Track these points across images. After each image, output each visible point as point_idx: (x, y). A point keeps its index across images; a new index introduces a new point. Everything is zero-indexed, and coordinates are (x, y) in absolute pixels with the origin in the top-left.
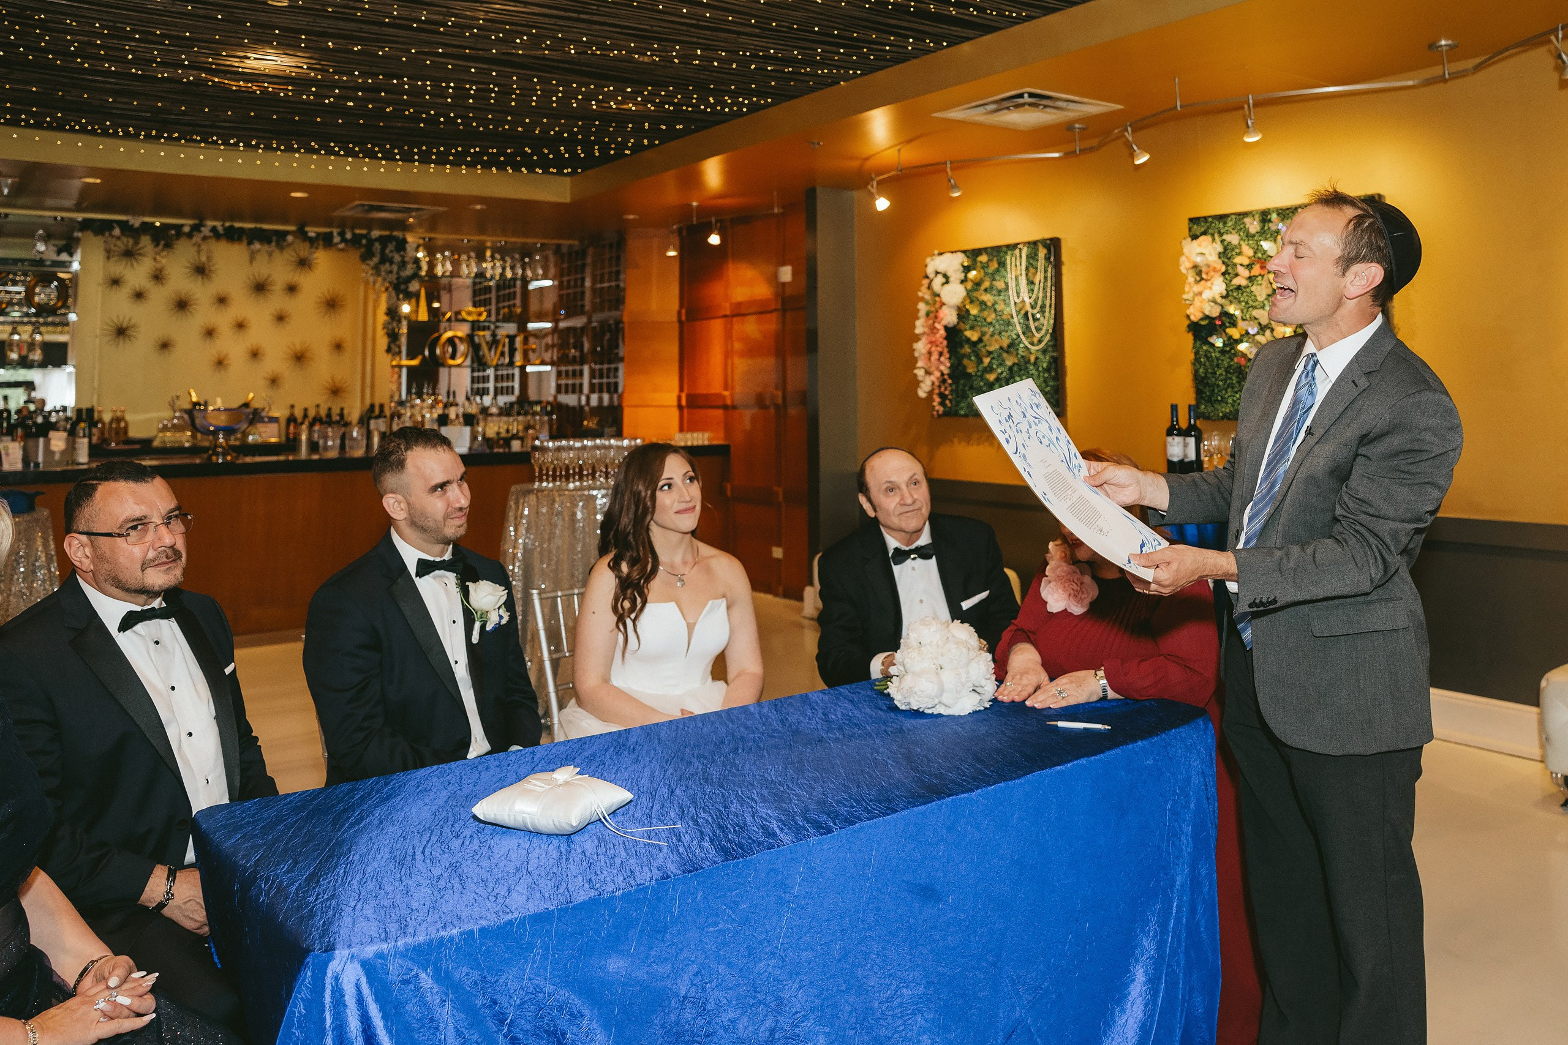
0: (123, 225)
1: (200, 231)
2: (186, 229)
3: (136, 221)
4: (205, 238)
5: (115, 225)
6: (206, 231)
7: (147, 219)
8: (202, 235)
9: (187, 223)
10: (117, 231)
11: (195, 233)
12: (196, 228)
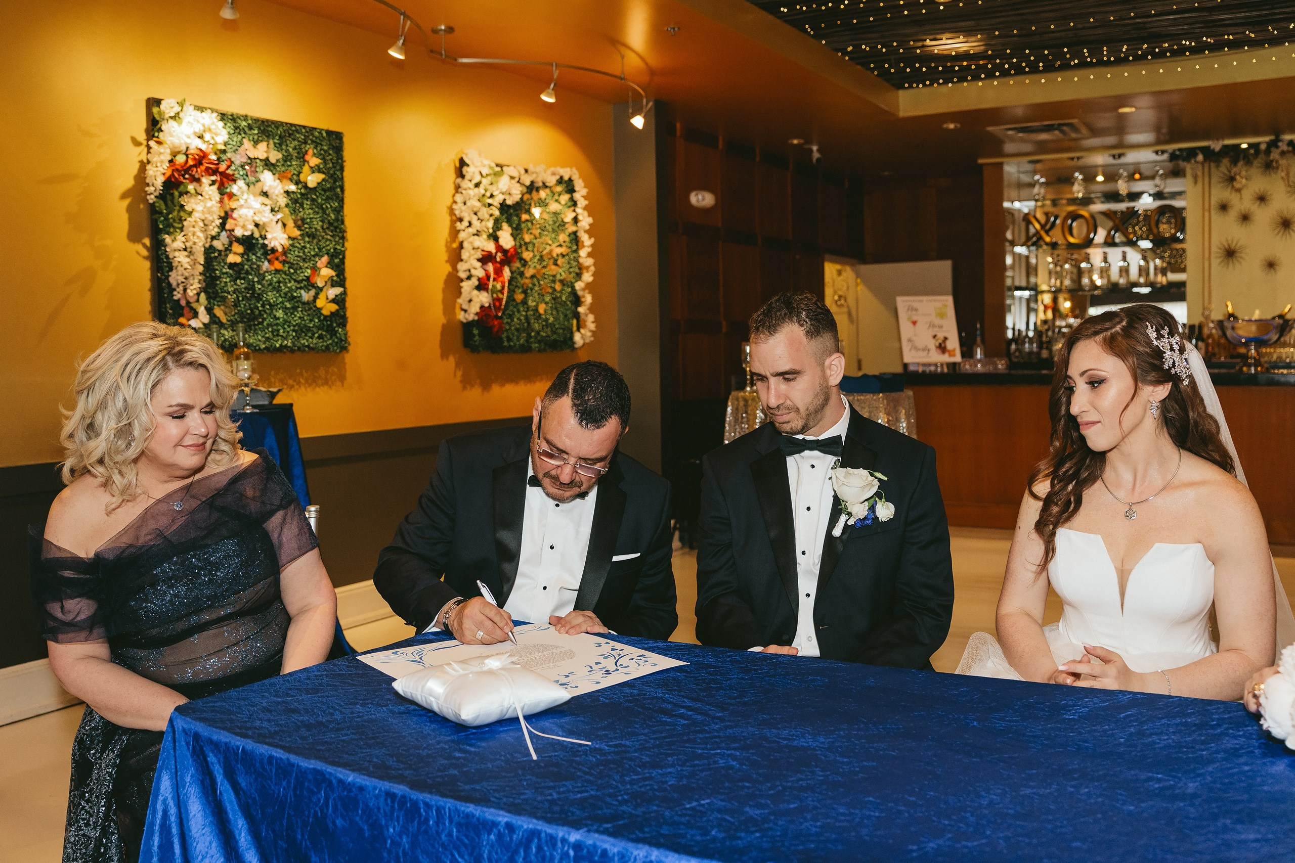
0: (1206, 151)
1: (1277, 147)
2: (1263, 147)
3: (1216, 146)
4: (1283, 153)
5: (1198, 151)
6: (1283, 147)
7: (1228, 142)
8: (1279, 150)
9: (1263, 140)
10: (1200, 157)
11: (1273, 149)
12: (1273, 144)
